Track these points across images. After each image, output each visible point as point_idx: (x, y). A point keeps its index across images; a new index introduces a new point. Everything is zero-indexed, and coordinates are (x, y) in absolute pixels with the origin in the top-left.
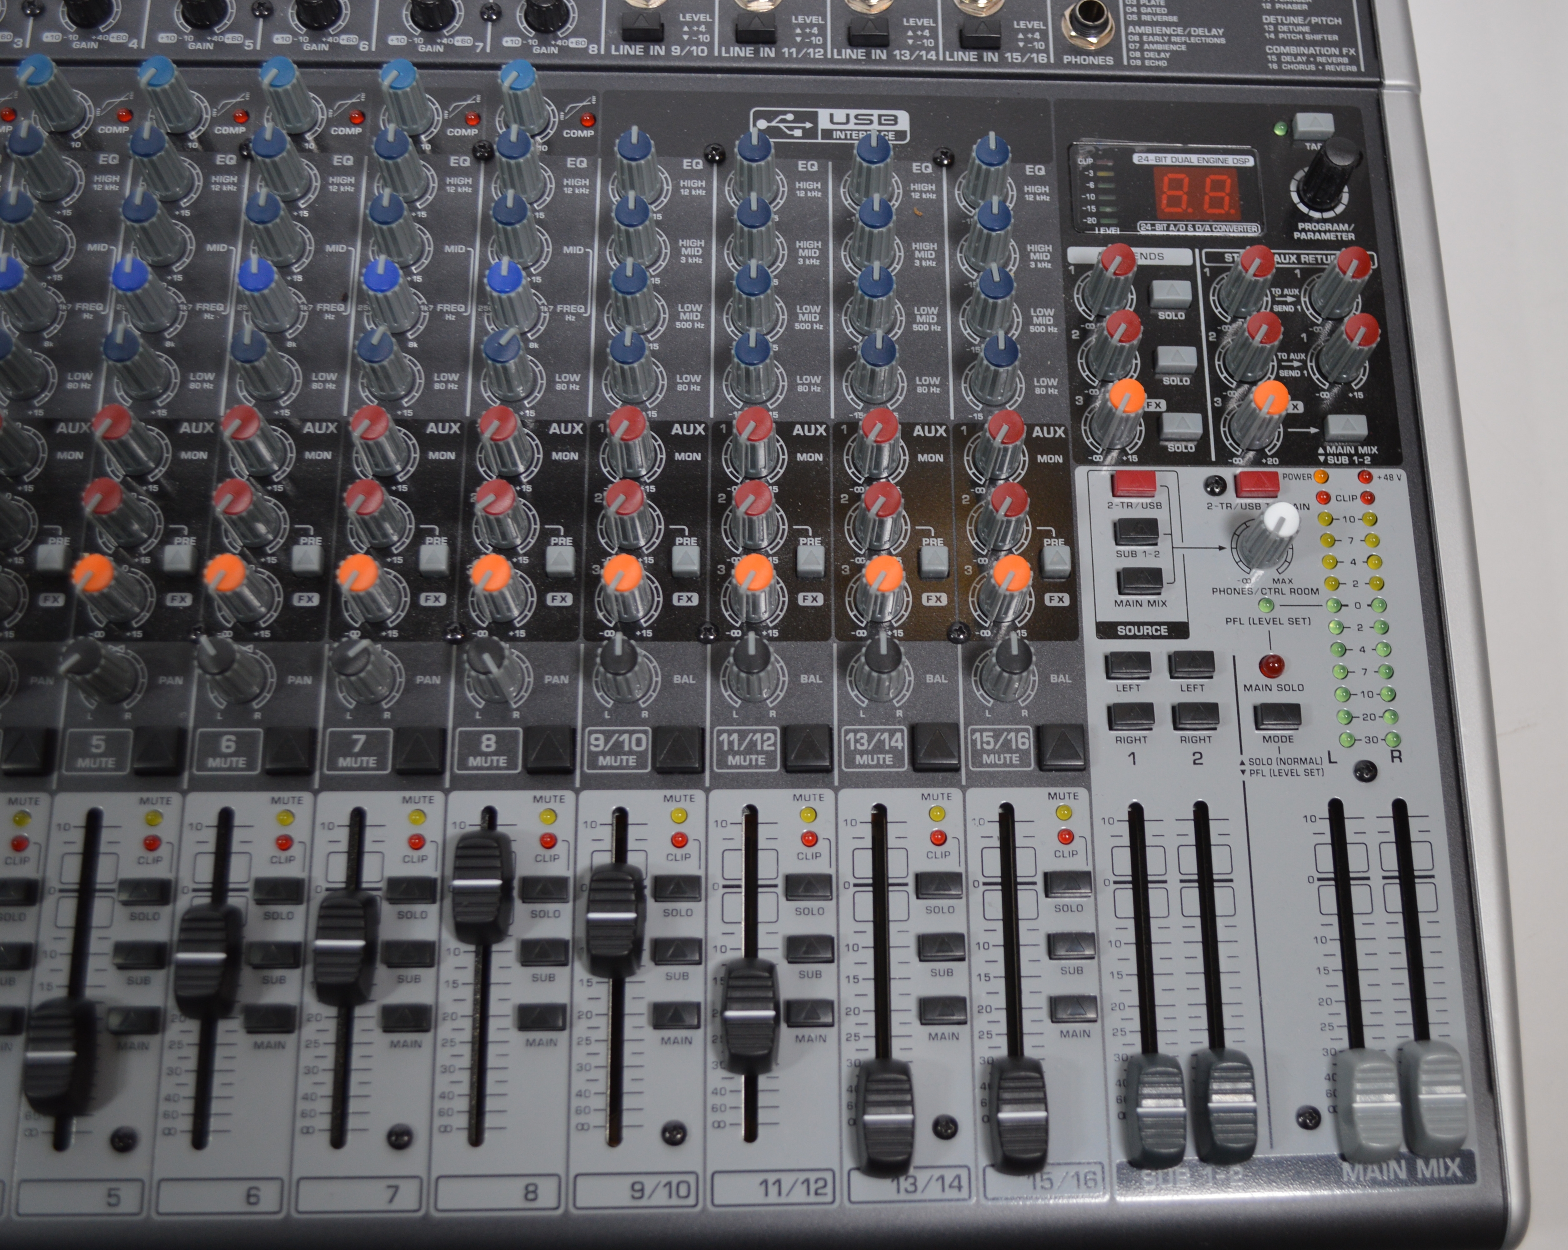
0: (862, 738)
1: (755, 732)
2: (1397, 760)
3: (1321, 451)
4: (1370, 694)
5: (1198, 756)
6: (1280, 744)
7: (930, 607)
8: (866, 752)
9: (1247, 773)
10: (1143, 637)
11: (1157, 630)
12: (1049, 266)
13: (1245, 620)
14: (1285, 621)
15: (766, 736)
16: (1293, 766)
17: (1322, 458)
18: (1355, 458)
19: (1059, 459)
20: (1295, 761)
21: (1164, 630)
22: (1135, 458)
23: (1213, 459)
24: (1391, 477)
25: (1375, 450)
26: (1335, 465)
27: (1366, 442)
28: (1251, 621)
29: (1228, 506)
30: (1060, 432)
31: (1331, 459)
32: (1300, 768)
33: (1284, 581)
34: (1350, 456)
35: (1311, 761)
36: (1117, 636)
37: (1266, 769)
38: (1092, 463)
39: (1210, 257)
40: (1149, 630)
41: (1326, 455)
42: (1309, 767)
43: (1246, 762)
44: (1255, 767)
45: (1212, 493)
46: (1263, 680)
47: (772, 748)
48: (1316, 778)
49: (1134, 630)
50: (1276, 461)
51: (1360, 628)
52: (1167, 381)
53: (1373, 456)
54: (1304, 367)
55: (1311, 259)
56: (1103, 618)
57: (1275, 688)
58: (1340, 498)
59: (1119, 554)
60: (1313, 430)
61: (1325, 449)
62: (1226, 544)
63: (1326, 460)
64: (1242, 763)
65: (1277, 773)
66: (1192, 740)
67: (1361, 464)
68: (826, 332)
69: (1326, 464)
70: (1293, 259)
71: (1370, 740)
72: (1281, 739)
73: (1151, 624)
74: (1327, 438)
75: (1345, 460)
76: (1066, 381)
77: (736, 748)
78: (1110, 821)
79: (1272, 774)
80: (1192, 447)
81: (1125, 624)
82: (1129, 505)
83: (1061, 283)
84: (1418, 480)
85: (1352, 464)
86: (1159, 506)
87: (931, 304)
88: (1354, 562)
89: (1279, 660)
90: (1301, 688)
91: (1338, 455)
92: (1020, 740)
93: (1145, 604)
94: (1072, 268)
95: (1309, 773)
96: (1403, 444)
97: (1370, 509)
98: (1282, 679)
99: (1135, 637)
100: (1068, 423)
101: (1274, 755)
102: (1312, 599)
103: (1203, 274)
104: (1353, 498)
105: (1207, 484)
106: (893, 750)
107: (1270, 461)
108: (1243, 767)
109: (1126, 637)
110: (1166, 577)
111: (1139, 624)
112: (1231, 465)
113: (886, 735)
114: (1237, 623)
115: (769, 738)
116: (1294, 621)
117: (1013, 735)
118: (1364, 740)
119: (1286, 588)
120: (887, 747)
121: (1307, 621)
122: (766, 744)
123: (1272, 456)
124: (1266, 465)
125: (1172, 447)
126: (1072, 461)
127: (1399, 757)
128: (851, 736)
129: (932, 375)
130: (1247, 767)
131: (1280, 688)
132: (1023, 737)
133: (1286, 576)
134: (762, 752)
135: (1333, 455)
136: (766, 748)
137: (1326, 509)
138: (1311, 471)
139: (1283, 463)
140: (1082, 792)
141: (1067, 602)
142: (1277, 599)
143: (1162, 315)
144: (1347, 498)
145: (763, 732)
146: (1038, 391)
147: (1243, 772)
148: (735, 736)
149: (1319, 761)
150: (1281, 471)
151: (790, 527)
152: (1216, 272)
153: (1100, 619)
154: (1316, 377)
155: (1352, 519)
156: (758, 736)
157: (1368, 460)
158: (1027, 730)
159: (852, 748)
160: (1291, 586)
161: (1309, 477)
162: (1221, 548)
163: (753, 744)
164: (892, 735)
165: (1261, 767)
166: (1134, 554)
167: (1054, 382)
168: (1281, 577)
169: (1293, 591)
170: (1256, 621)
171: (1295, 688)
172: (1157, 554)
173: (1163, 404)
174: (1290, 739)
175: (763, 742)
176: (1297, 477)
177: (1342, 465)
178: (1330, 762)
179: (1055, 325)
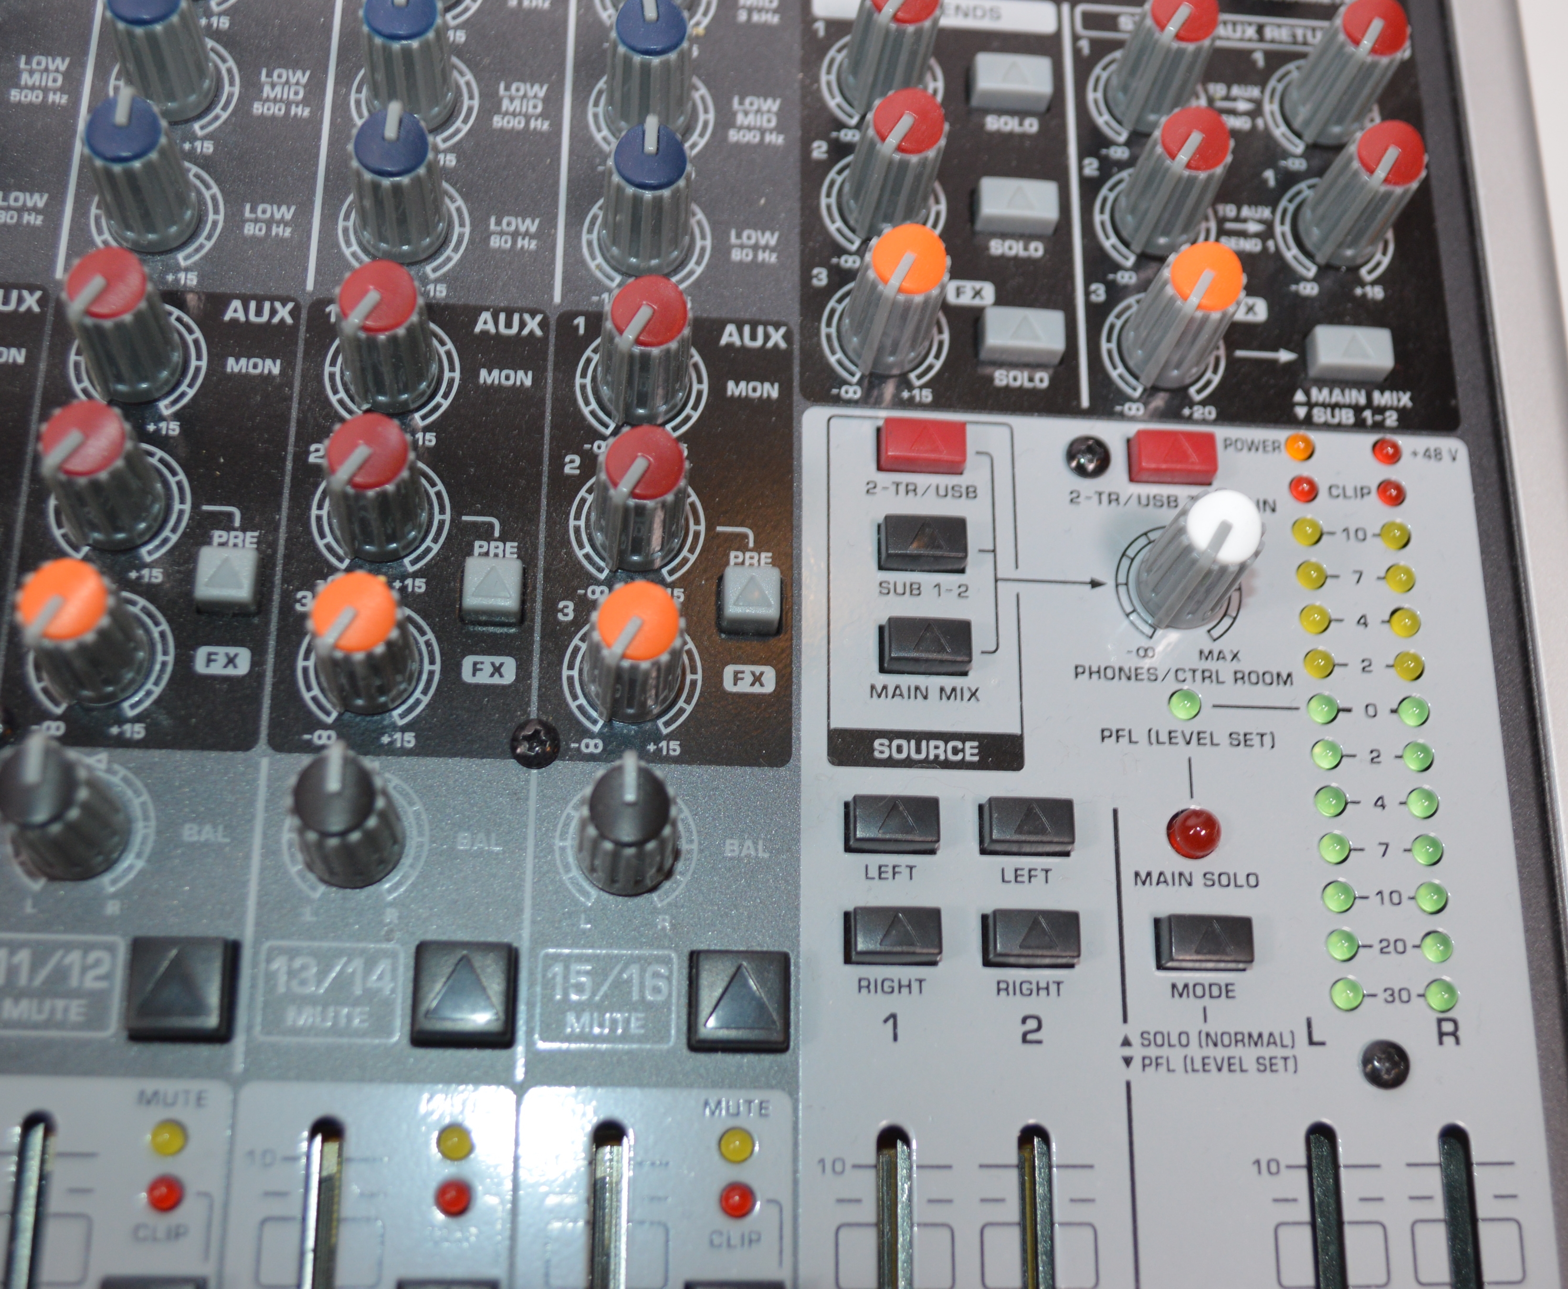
0: (304, 968)
1: (68, 947)
2: (1449, 1040)
3: (1299, 396)
4: (1394, 898)
5: (1032, 1024)
6: (1207, 1000)
7: (477, 686)
8: (312, 1000)
9: (1136, 1063)
10: (926, 764)
11: (955, 751)
12: (775, 19)
13: (1140, 735)
14: (1222, 737)
15: (93, 956)
16: (1233, 1051)
17: (1301, 412)
18: (1367, 414)
19: (771, 391)
20: (1238, 1039)
21: (970, 752)
22: (927, 396)
23: (1085, 402)
24: (1438, 455)
25: (1405, 399)
26: (1327, 427)
27: (1391, 382)
28: (1154, 738)
29: (1113, 498)
30: (777, 337)
31: (1319, 415)
32: (1248, 1054)
33: (1221, 656)
34: (1358, 410)
35: (1272, 1040)
36: (868, 760)
37: (1176, 1056)
38: (837, 401)
39: (1090, 21)
40: (936, 749)
41: (1310, 405)
42: (1267, 1052)
43: (1135, 1040)
44: (1153, 1052)
45: (1081, 471)
46: (1175, 862)
47: (102, 985)
48: (1282, 1078)
49: (909, 749)
50: (1211, 412)
51: (1375, 758)
52: (997, 247)
53: (1402, 412)
54: (1268, 233)
55: (1283, 34)
56: (843, 721)
57: (1198, 880)
58: (1337, 492)
59: (885, 589)
60: (1285, 356)
61: (1307, 393)
62: (1105, 575)
63: (1309, 416)
64: (1126, 1043)
65: (1198, 1065)
66: (1019, 989)
67: (1378, 426)
68: (315, 121)
69: (1308, 422)
70: (1251, 32)
71: (1394, 996)
72: (1207, 991)
73: (946, 737)
74: (1313, 372)
75: (1347, 416)
76: (795, 237)
77: (23, 980)
78: (837, 1167)
79: (1189, 1066)
80: (1042, 380)
81: (891, 735)
82: (910, 489)
83: (797, 51)
84: (1490, 462)
85: (1360, 425)
86: (971, 492)
87: (533, 79)
88: (1363, 621)
89: (1210, 822)
90: (1253, 881)
91: (1334, 406)
92: (649, 982)
93: (934, 694)
94: (820, 27)
95: (1267, 1066)
96: (1460, 391)
97: (1397, 515)
98: (1213, 862)
99: (908, 763)
100: (795, 320)
101: (1195, 1024)
102: (1277, 694)
103: (1077, 52)
104: (1362, 492)
105: (1071, 455)
106: (370, 995)
107: (1199, 412)
108: (1127, 1052)
109: (890, 763)
110: (980, 640)
111: (919, 737)
112: (1122, 416)
113: (357, 964)
114: (1124, 741)
115: (97, 963)
116: (1242, 740)
117: (634, 970)
118: (1382, 996)
119: (1226, 669)
120: (358, 991)
121: (1267, 740)
122: (91, 974)
123: (1204, 403)
124: (1190, 419)
125: (1002, 378)
126: (797, 397)
127: (1454, 1034)
128: (279, 964)
129: (523, 214)
130: (1136, 1051)
131: (1211, 880)
132: (656, 975)
133: (1226, 645)
134: (76, 994)
135: (1324, 405)
136: (90, 983)
137: (1308, 511)
138: (1280, 435)
139: (1225, 417)
140: (778, 1100)
141: (769, 685)
142: (1206, 692)
143: (993, 123)
144: (1350, 492)
145: (87, 948)
146: (736, 255)
147: (1128, 1061)
148: (23, 957)
149: (1287, 1041)
150: (1222, 433)
151: (195, 506)
152: (1101, 48)
153: (838, 723)
154: (1291, 254)
155: (1360, 535)
156: (74, 957)
157: (1391, 419)
158: (667, 961)
159: (281, 989)
160: (1235, 666)
161: (1276, 447)
162: (1095, 584)
163: (61, 974)
164: (370, 963)
165: (1165, 1051)
166: (915, 590)
167: (770, 239)
168: (1216, 647)
169: (1239, 677)
170: (1164, 737)
171: (1241, 880)
172: (963, 592)
173: (988, 291)
174: (1227, 991)
175: (84, 970)
176: (1252, 446)
177: (1339, 427)
178: (1311, 1042)
179: (779, 129)
